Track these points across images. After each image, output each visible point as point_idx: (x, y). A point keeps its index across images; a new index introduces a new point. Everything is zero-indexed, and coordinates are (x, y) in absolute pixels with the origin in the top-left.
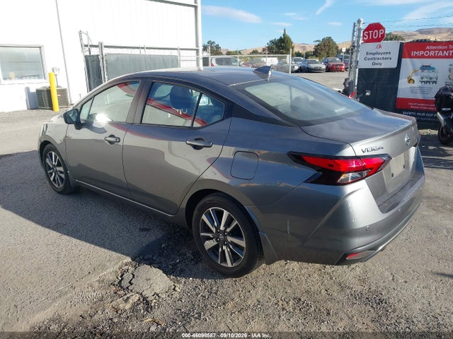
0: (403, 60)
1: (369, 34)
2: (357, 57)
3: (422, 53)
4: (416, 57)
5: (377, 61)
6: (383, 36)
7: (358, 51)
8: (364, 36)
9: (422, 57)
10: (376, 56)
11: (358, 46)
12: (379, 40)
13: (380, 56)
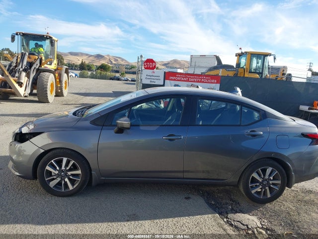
0: (166, 81)
1: (147, 64)
2: (141, 76)
3: (174, 78)
4: (172, 80)
5: (153, 80)
6: (155, 66)
7: (141, 73)
8: (144, 65)
9: (175, 80)
10: (152, 77)
11: (142, 71)
12: (153, 68)
13: (154, 78)
